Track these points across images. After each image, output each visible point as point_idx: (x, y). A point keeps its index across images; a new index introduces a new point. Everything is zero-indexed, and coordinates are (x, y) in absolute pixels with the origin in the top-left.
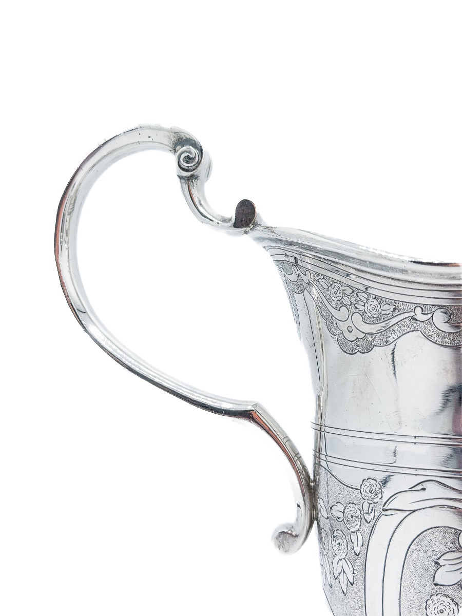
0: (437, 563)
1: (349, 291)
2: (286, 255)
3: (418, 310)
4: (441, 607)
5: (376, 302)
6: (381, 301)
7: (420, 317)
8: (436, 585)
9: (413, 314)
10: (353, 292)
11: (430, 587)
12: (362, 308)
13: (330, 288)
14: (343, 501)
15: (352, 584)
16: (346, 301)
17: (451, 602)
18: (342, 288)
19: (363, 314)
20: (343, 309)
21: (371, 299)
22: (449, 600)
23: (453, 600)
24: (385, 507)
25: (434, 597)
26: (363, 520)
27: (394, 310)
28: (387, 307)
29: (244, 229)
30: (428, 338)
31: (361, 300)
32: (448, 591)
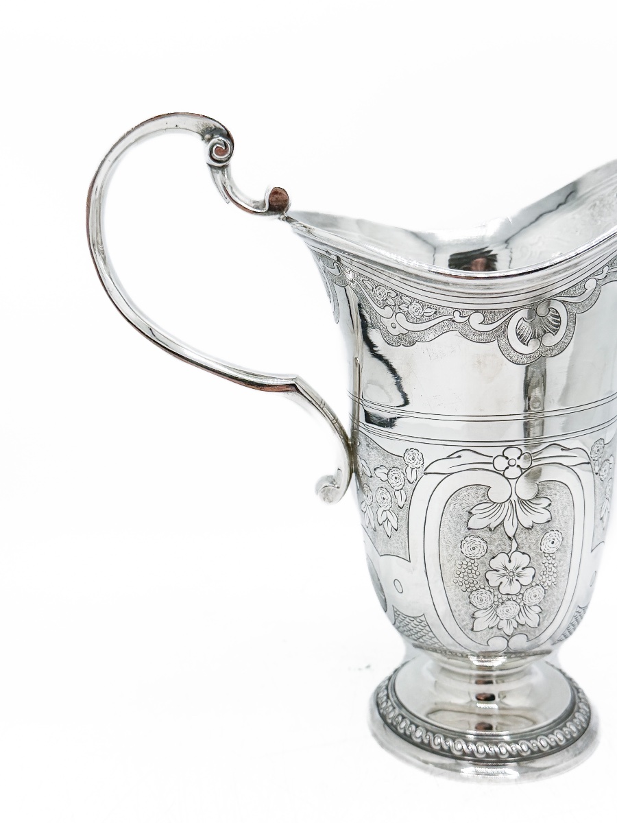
0: (470, 513)
1: (393, 294)
2: (327, 252)
3: (457, 314)
4: (474, 546)
5: (419, 306)
6: (423, 305)
7: (458, 319)
8: (469, 529)
9: (452, 317)
10: (397, 295)
11: (464, 531)
12: (406, 309)
13: (374, 289)
14: (387, 465)
15: (396, 530)
16: (391, 302)
17: (482, 542)
18: (386, 291)
19: (406, 314)
20: (387, 308)
21: (415, 302)
22: (480, 539)
23: (483, 539)
24: (427, 471)
25: (467, 539)
26: (406, 481)
27: (435, 313)
28: (429, 310)
29: (278, 216)
30: (465, 336)
31: (406, 303)
32: (479, 533)
